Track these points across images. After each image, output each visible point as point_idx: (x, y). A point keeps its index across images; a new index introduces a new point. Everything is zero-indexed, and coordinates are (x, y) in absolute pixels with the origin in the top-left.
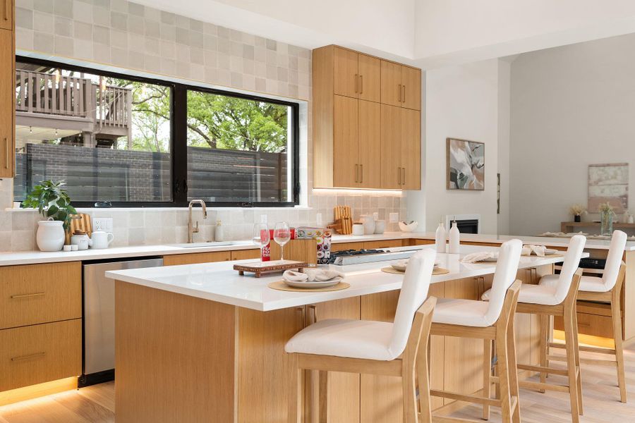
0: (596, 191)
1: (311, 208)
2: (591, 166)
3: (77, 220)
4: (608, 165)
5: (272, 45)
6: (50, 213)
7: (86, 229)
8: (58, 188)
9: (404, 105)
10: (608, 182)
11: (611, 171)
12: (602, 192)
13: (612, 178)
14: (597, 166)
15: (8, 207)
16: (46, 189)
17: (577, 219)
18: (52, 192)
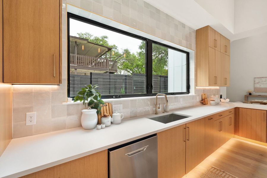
0: (258, 86)
1: (196, 95)
2: (255, 78)
3: (105, 107)
4: (263, 78)
5: (184, 26)
6: (90, 104)
7: (110, 113)
8: (95, 89)
9: (226, 53)
10: (262, 83)
11: (264, 79)
12: (260, 86)
13: (264, 82)
14: (258, 78)
15: (64, 102)
16: (87, 90)
17: (250, 94)
18: (91, 92)
